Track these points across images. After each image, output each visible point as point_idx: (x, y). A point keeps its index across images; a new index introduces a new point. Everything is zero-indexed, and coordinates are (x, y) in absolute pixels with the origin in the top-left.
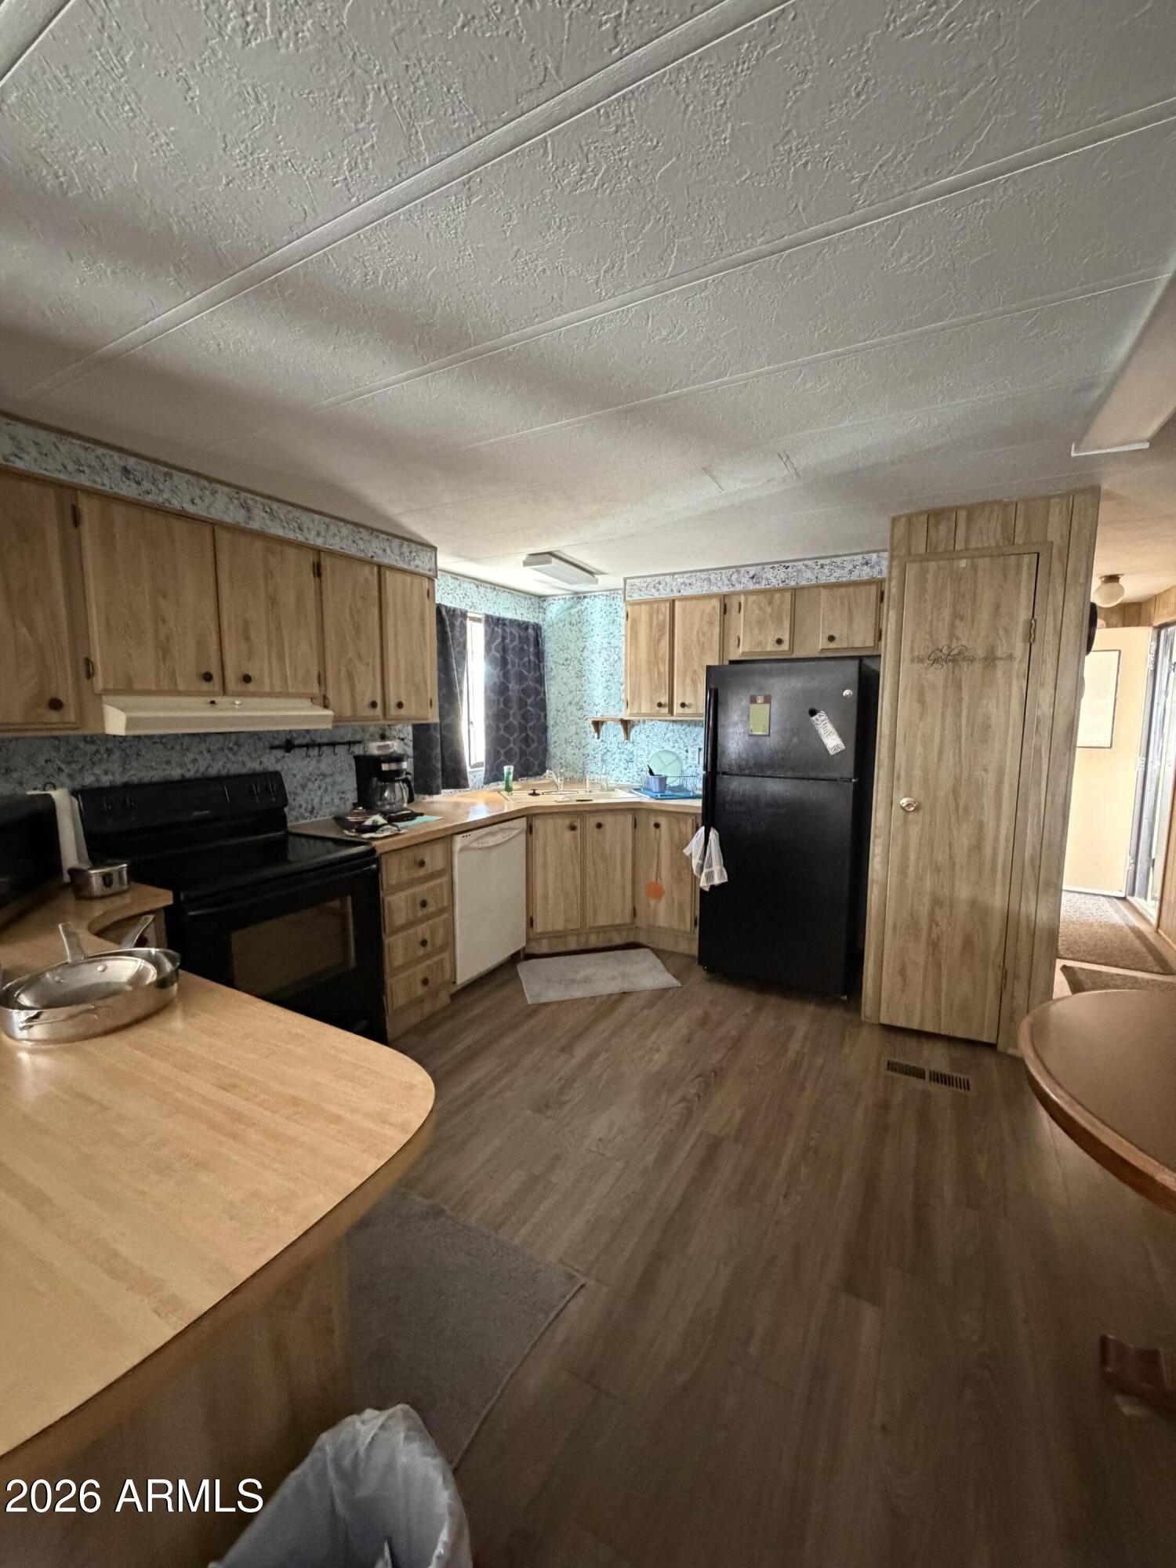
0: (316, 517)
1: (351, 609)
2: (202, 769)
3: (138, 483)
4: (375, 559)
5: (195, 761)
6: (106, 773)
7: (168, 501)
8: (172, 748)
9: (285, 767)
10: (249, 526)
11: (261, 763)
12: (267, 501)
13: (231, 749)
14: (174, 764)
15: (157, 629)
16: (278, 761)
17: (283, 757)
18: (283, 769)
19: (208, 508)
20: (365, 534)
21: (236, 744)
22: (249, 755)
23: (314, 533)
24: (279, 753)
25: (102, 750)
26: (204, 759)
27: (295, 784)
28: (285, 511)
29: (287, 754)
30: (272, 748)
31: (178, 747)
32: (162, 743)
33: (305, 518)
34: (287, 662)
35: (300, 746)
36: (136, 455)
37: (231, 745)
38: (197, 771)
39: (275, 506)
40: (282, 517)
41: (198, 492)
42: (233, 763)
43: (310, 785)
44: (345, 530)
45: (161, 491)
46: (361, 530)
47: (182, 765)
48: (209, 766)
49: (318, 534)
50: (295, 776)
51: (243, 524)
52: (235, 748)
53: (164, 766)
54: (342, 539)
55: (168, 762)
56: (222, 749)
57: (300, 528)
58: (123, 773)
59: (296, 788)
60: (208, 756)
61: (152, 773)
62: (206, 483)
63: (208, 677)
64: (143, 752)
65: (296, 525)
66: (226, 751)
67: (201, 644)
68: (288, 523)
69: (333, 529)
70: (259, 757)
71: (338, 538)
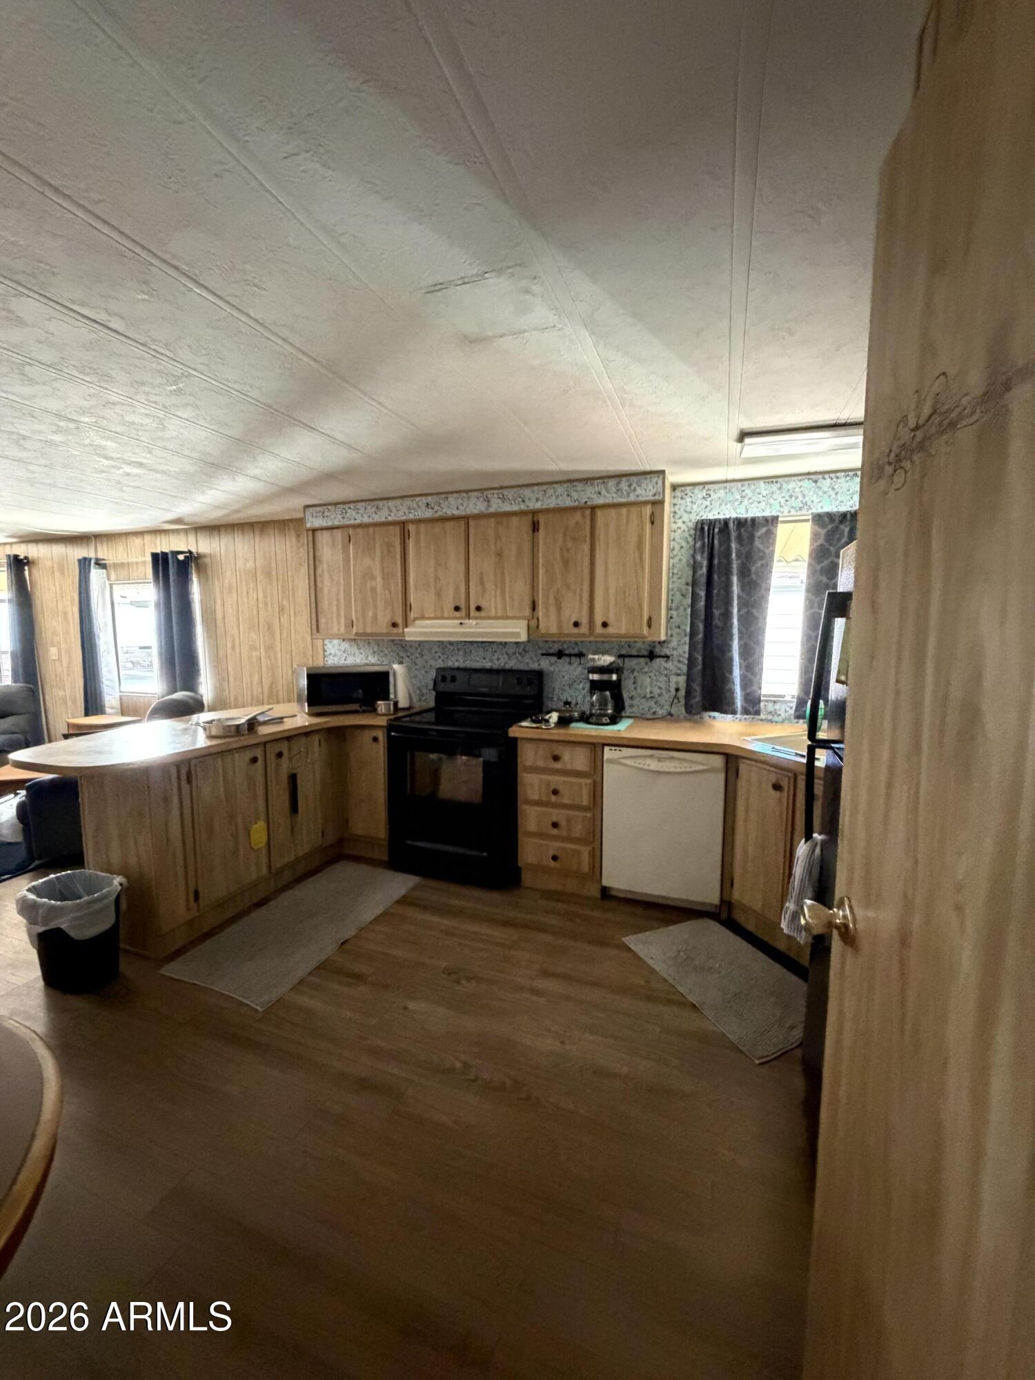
0: (536, 488)
1: (561, 549)
2: (502, 665)
3: (432, 509)
4: (588, 503)
5: (498, 659)
6: (457, 661)
7: (446, 513)
8: (488, 650)
9: (557, 670)
10: (489, 512)
11: (539, 664)
12: (500, 491)
13: (520, 654)
14: (487, 660)
15: (436, 583)
16: (551, 664)
17: (556, 662)
18: (555, 670)
19: (465, 509)
20: (579, 486)
21: (524, 650)
22: (532, 658)
23: (534, 500)
24: (554, 659)
25: (456, 648)
26: (504, 659)
27: (564, 683)
28: (513, 493)
29: (558, 661)
30: (547, 654)
31: (490, 650)
32: (482, 647)
33: (527, 492)
34: (507, 596)
35: (567, 655)
36: (431, 494)
37: (520, 651)
38: (499, 665)
39: (505, 492)
40: (511, 498)
41: (460, 501)
42: (521, 662)
43: (575, 685)
44: (560, 489)
45: (442, 508)
46: (575, 484)
47: (491, 661)
48: (506, 663)
49: (537, 500)
50: (564, 677)
51: (485, 512)
52: (523, 653)
53: (482, 661)
54: (557, 497)
55: (484, 659)
56: (515, 653)
57: (523, 501)
58: (464, 662)
59: (564, 686)
60: (506, 656)
61: (477, 664)
62: (465, 495)
63: (457, 609)
64: (473, 651)
65: (520, 500)
66: (517, 655)
67: (457, 588)
68: (514, 501)
69: (550, 492)
70: (538, 661)
71: (554, 497)
